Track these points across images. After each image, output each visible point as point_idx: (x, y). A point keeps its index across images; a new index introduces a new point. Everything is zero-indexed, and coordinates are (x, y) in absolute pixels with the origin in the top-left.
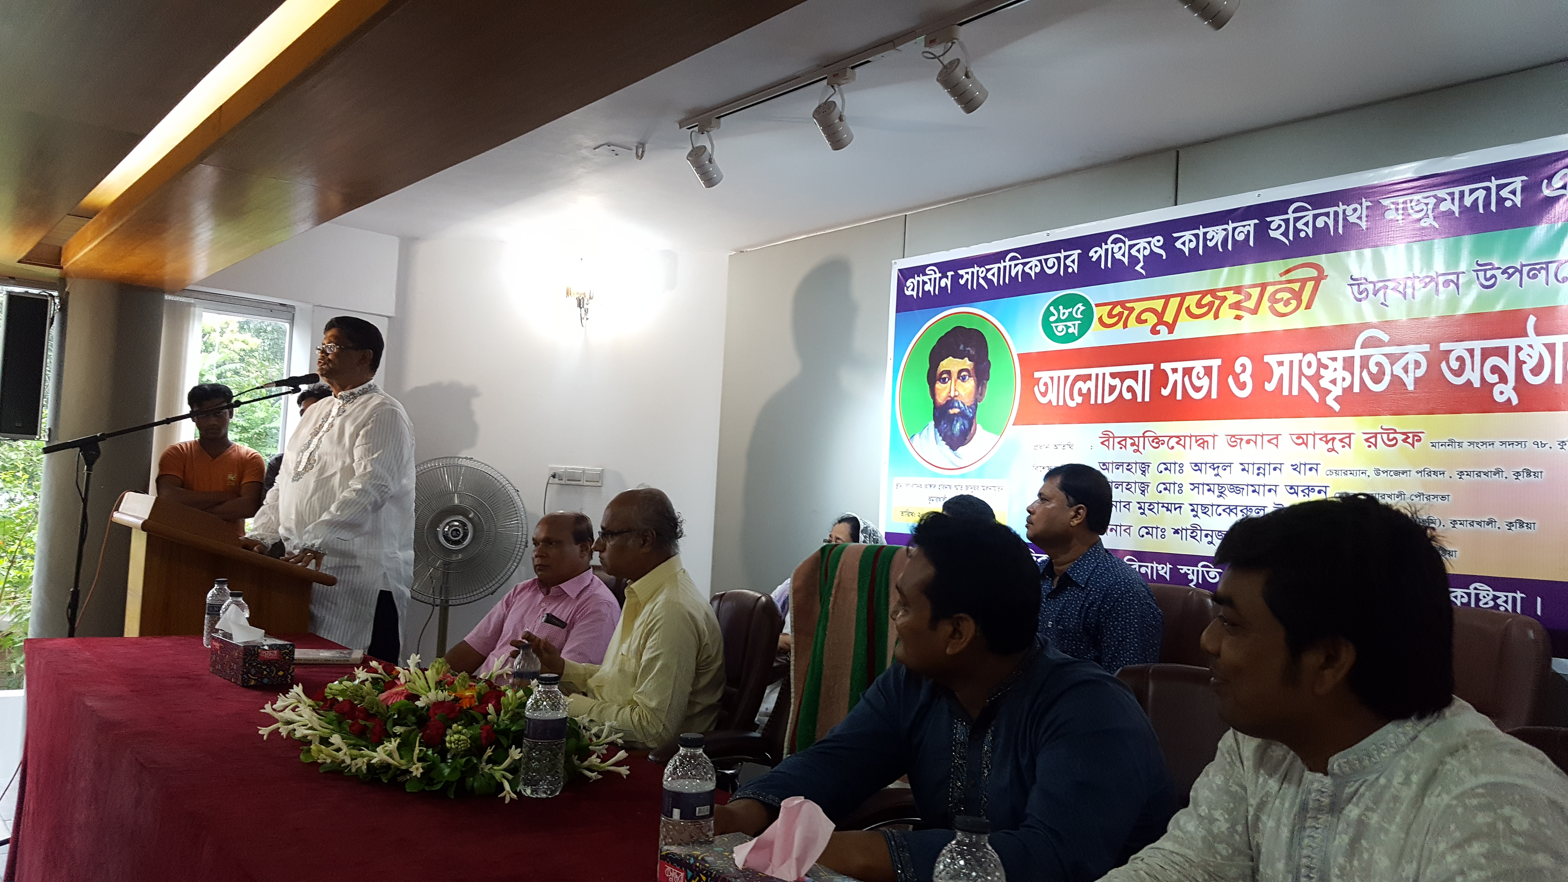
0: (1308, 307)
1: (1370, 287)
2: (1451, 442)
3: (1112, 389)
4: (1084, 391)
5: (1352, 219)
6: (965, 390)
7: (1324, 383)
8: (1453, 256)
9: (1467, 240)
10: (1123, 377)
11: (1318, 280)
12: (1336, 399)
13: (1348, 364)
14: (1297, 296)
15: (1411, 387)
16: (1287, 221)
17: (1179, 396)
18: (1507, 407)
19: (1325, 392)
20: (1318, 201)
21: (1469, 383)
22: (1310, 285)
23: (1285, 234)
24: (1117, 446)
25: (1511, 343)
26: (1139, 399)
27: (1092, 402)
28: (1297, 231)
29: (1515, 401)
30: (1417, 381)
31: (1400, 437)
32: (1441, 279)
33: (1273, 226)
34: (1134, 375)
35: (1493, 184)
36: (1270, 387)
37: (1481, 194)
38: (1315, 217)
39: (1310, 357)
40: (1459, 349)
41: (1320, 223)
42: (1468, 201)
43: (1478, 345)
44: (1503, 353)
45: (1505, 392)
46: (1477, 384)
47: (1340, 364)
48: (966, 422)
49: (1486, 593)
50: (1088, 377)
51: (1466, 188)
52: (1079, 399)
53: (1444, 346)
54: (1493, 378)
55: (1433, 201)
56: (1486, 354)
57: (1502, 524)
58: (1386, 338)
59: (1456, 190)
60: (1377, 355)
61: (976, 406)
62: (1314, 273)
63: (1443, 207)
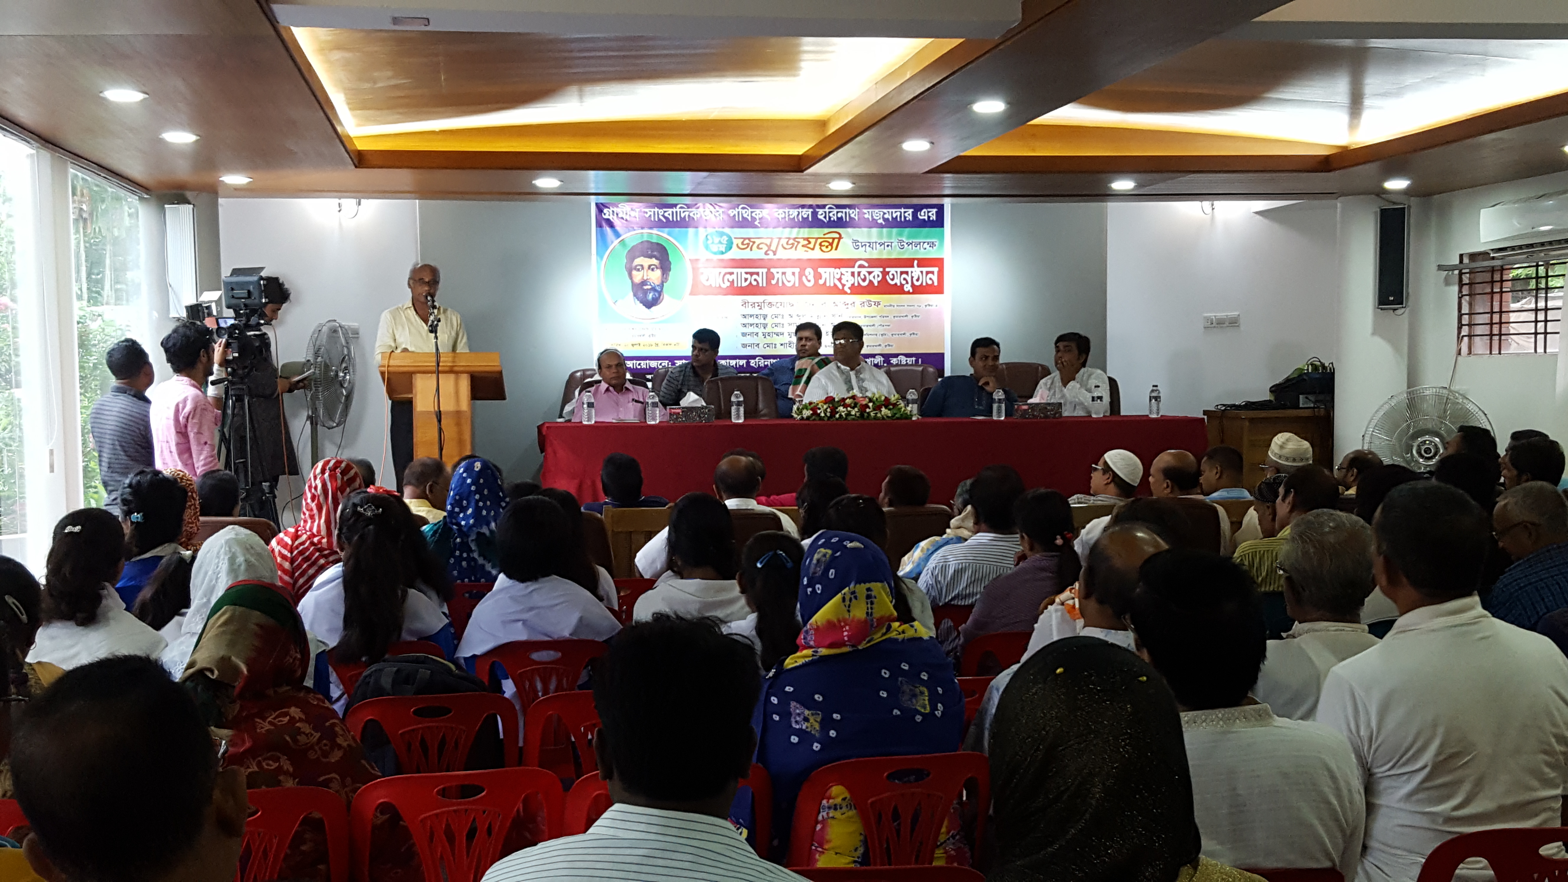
0: (836, 249)
1: (860, 244)
2: (891, 305)
3: (746, 280)
4: (731, 280)
5: (852, 216)
6: (655, 276)
7: (843, 281)
8: (890, 236)
9: (895, 230)
10: (752, 274)
11: (839, 239)
12: (849, 288)
13: (853, 274)
14: (831, 244)
15: (876, 284)
16: (825, 212)
17: (780, 284)
18: (908, 293)
19: (844, 285)
20: (838, 207)
21: (896, 284)
22: (836, 241)
23: (825, 217)
24: (750, 307)
25: (909, 270)
26: (761, 285)
27: (735, 285)
28: (830, 218)
29: (911, 291)
30: (879, 282)
31: (873, 303)
32: (886, 244)
33: (820, 213)
34: (758, 274)
35: (903, 210)
36: (821, 282)
37: (898, 214)
38: (837, 212)
39: (837, 270)
40: (892, 270)
41: (839, 215)
42: (894, 216)
43: (899, 270)
44: (907, 273)
45: (908, 288)
46: (899, 284)
47: (850, 274)
48: (657, 294)
49: (903, 359)
50: (732, 273)
51: (894, 210)
52: (728, 284)
53: (887, 270)
54: (904, 282)
55: (882, 214)
56: (902, 273)
57: (908, 334)
58: (866, 265)
59: (890, 210)
60: (864, 271)
61: (663, 285)
62: (837, 236)
63: (886, 216)
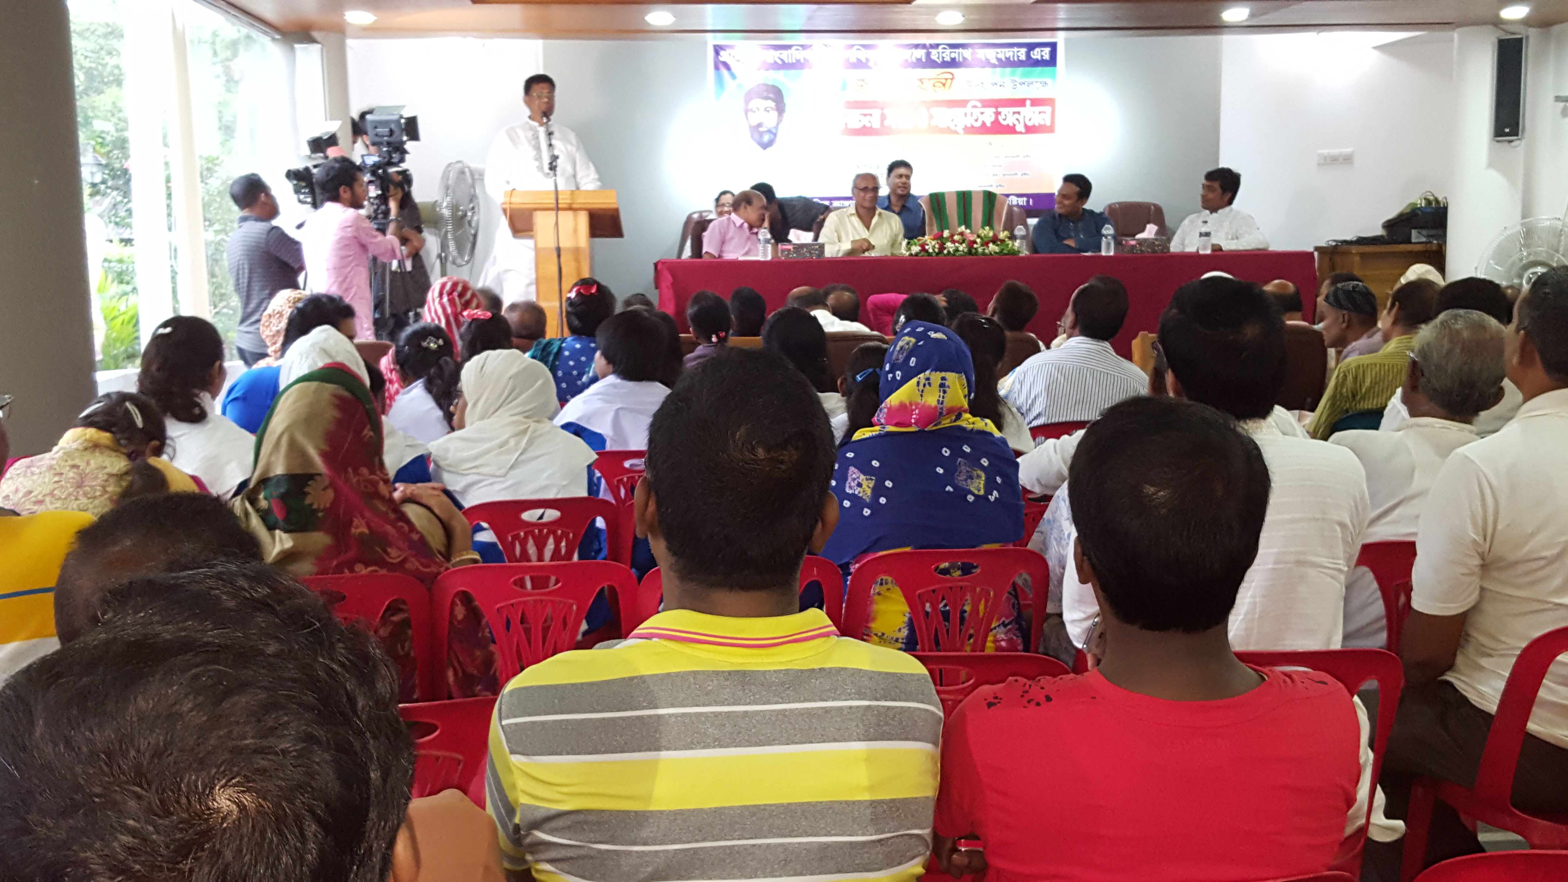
0: (949, 89)
1: (973, 84)
2: (1002, 146)
3: (860, 121)
4: (845, 121)
5: (966, 55)
6: (770, 118)
7: (956, 122)
8: (1002, 75)
9: (1008, 70)
10: (866, 115)
11: (952, 79)
12: (962, 129)
13: (966, 115)
14: (944, 85)
15: (988, 124)
16: (939, 53)
18: (1021, 133)
19: (956, 126)
20: (953, 46)
21: (1008, 124)
22: (949, 81)
23: (938, 58)
25: (1022, 110)
26: (874, 126)
27: (850, 126)
28: (943, 58)
29: (1023, 131)
30: (991, 122)
32: (999, 84)
33: (933, 54)
34: (871, 115)
35: (1016, 50)
36: (934, 123)
37: (1012, 53)
38: (951, 53)
39: (950, 110)
40: (1005, 111)
41: (953, 55)
42: (1007, 55)
43: (1012, 110)
44: (1019, 113)
45: (1020, 128)
46: (1011, 124)
47: (962, 114)
48: (772, 136)
49: (1015, 200)
50: (846, 115)
51: (1007, 50)
52: (843, 125)
53: (1000, 110)
54: (1016, 122)
55: (995, 53)
56: (1014, 113)
57: (1019, 174)
58: (979, 105)
59: (1003, 50)
60: (976, 112)
61: (778, 127)
62: (950, 76)
63: (999, 56)
